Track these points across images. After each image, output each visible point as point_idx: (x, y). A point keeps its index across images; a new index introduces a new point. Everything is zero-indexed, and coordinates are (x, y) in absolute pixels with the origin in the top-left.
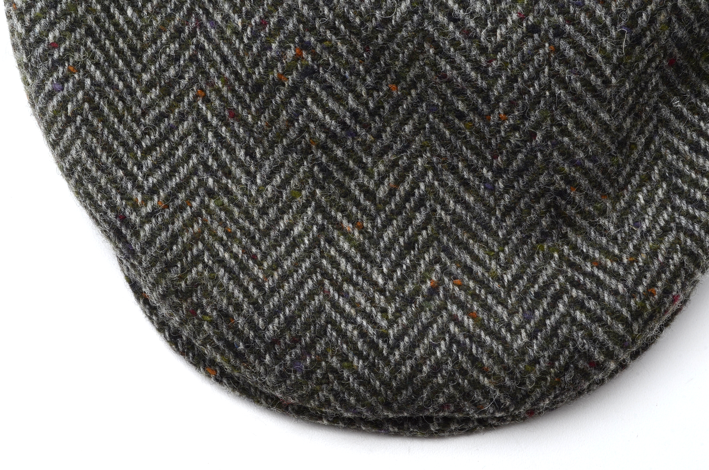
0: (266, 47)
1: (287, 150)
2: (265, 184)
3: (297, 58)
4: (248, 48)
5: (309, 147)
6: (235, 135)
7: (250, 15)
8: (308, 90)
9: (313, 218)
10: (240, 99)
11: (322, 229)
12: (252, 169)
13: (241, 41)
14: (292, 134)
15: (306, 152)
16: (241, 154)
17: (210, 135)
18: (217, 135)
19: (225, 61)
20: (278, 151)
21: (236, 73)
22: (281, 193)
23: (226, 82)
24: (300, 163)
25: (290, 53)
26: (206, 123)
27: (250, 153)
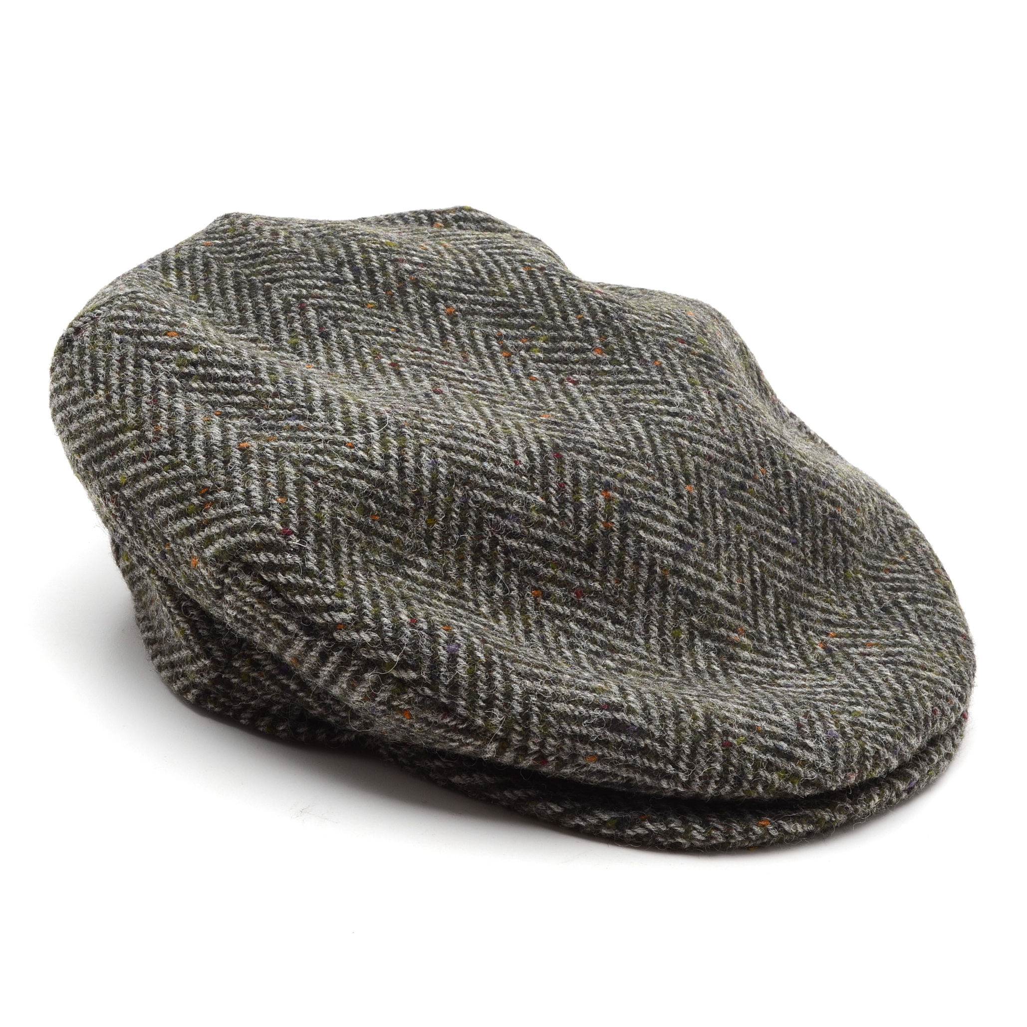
0: (578, 506)
1: (648, 594)
2: (647, 640)
3: (608, 499)
4: (562, 516)
5: (663, 577)
6: (594, 612)
7: (545, 486)
8: (635, 523)
9: (706, 646)
10: (580, 573)
11: (719, 652)
12: (628, 633)
13: (551, 513)
14: (645, 574)
15: (664, 585)
16: (609, 626)
17: (572, 624)
18: (578, 621)
19: (545, 544)
20: (640, 602)
21: (563, 549)
22: (664, 640)
23: (558, 564)
24: (663, 599)
25: (601, 499)
26: (562, 617)
27: (616, 621)
